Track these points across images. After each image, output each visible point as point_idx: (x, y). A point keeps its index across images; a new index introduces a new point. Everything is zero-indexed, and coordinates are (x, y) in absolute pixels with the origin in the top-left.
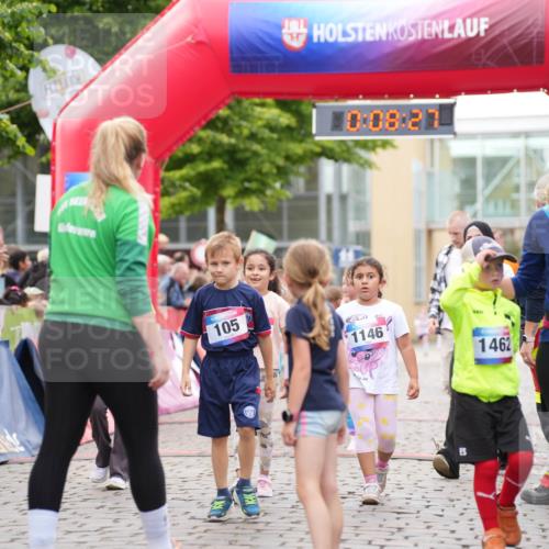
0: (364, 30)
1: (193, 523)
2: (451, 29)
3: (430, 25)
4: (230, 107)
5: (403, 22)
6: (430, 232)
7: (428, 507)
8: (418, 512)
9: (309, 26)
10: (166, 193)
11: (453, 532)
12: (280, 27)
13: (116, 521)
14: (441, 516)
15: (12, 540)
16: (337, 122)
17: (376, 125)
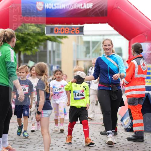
0: (59, 6)
1: (10, 142)
2: (83, 6)
3: (77, 5)
5: (69, 4)
6: (77, 61)
7: (75, 136)
9: (44, 4)
12: (36, 4)
14: (78, 139)
16: (52, 31)
17: (62, 32)
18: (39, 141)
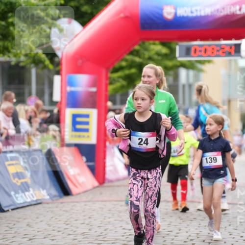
0: (200, 10)
1: (124, 231)
2: (240, 9)
3: (230, 8)
4: (140, 45)
5: (218, 7)
6: (229, 101)
7: (230, 225)
8: (226, 228)
9: (176, 9)
10: (111, 83)
11: (242, 237)
12: (162, 9)
13: (90, 230)
14: (236, 229)
15: (45, 238)
16: (188, 51)
17: (205, 53)
18: (171, 231)
